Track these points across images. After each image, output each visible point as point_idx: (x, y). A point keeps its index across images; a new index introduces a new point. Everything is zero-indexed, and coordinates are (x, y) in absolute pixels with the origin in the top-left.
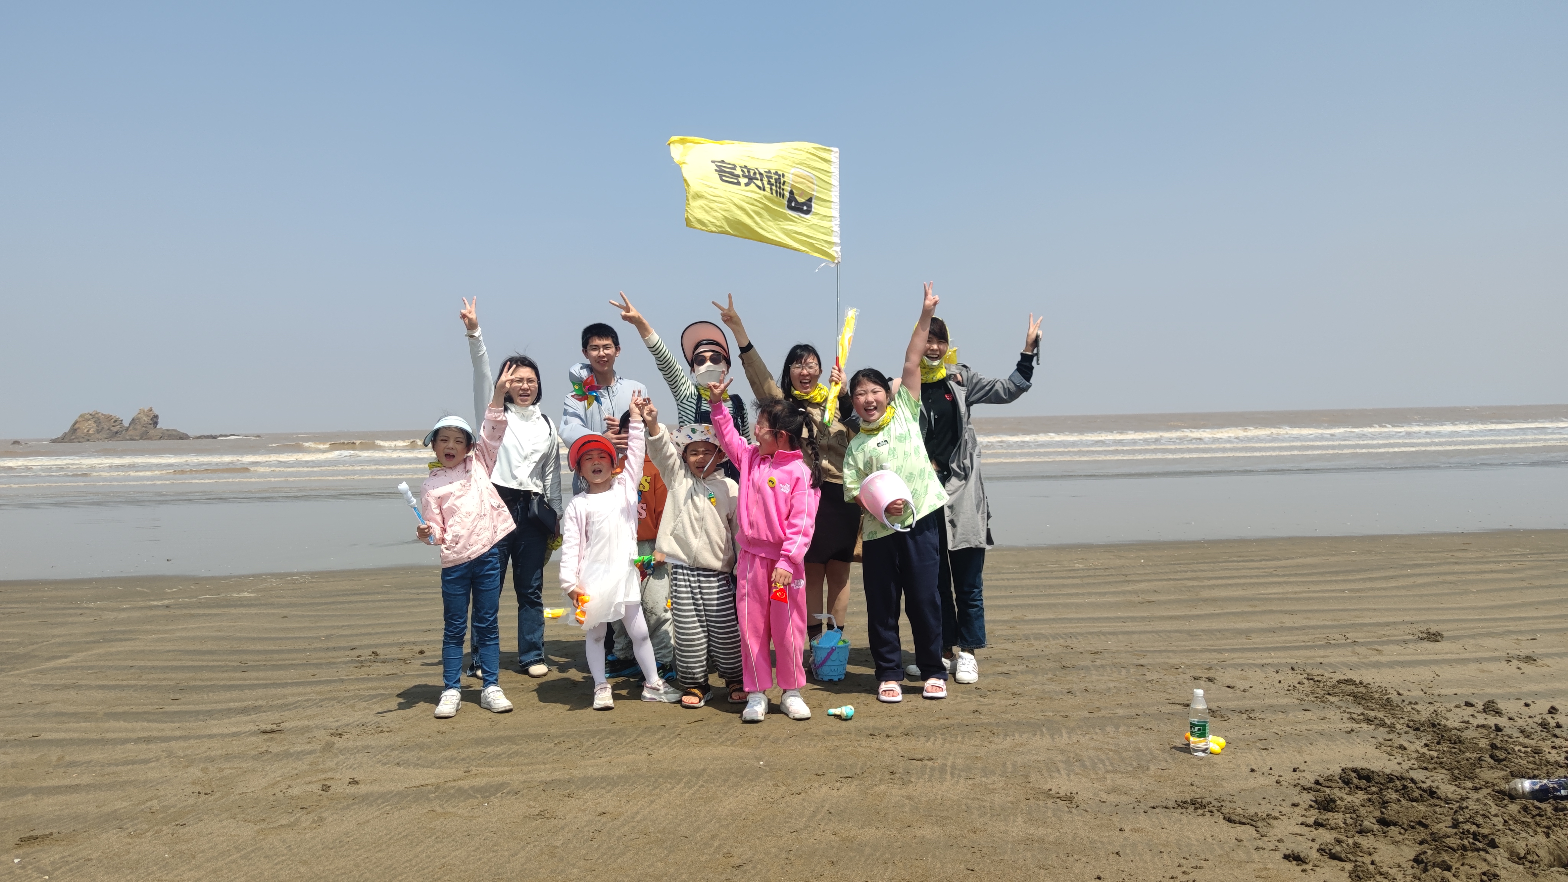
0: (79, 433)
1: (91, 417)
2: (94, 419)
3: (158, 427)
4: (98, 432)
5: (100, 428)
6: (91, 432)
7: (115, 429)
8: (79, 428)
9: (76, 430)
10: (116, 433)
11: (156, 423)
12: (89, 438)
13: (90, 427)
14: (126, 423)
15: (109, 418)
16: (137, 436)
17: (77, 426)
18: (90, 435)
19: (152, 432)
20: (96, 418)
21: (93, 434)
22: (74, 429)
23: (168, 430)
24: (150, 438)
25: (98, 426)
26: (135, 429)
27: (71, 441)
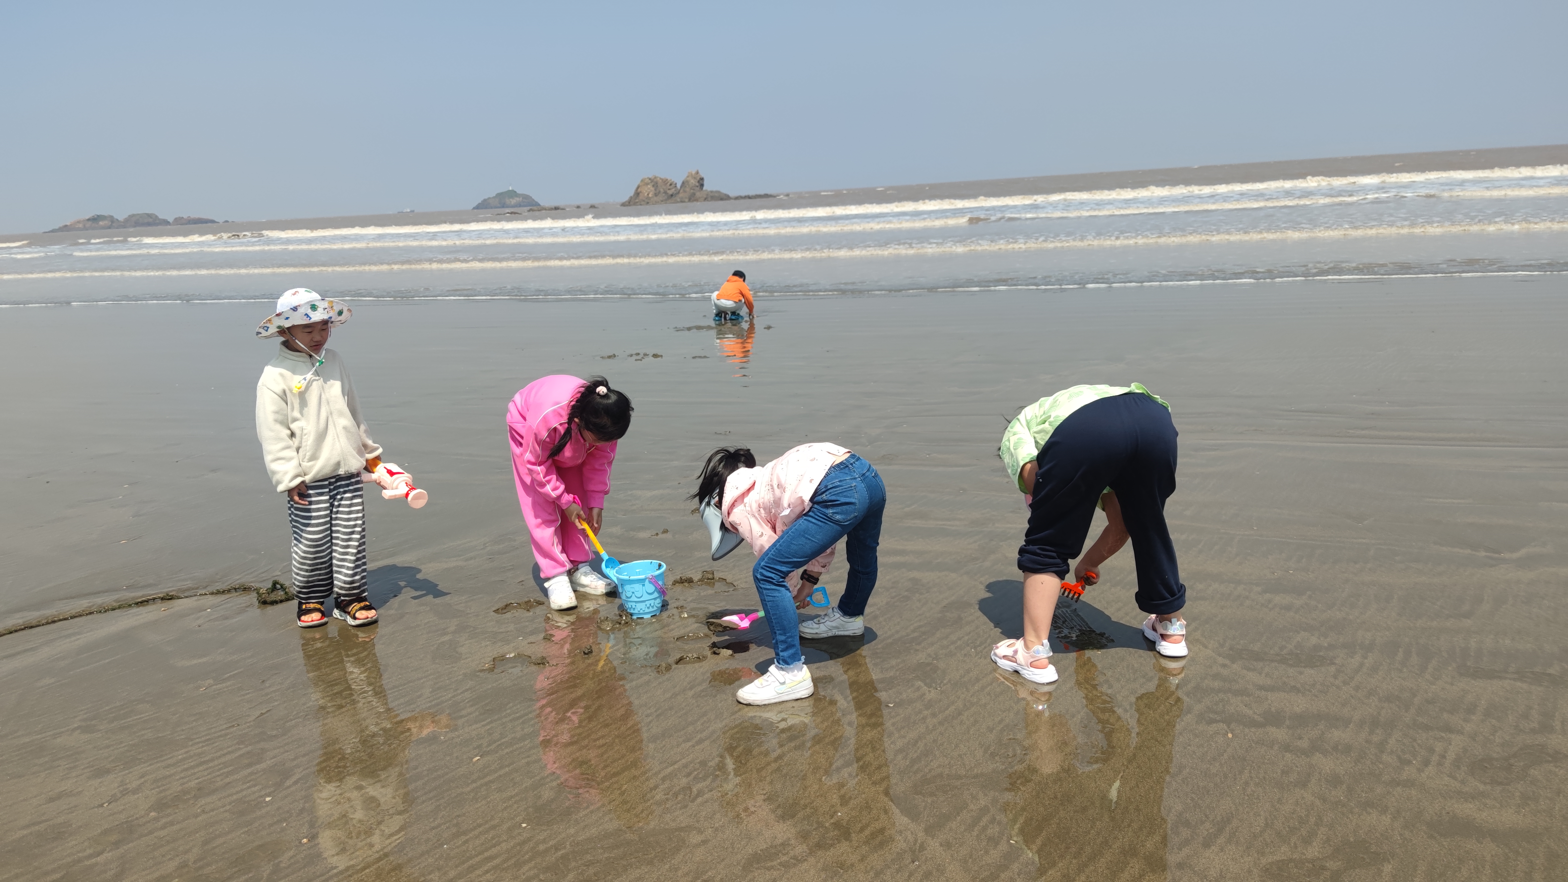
0: (641, 197)
1: (649, 181)
2: (653, 183)
3: (704, 188)
4: (656, 195)
5: (658, 191)
6: (650, 195)
7: (670, 192)
8: (641, 192)
9: (639, 194)
10: (672, 195)
11: (702, 185)
12: (651, 200)
13: (648, 191)
14: (679, 186)
15: (665, 181)
16: (686, 197)
17: (639, 190)
18: (649, 198)
19: (698, 194)
21: (653, 197)
23: (712, 192)
24: (697, 200)
25: (655, 190)
26: (685, 192)
27: (635, 204)
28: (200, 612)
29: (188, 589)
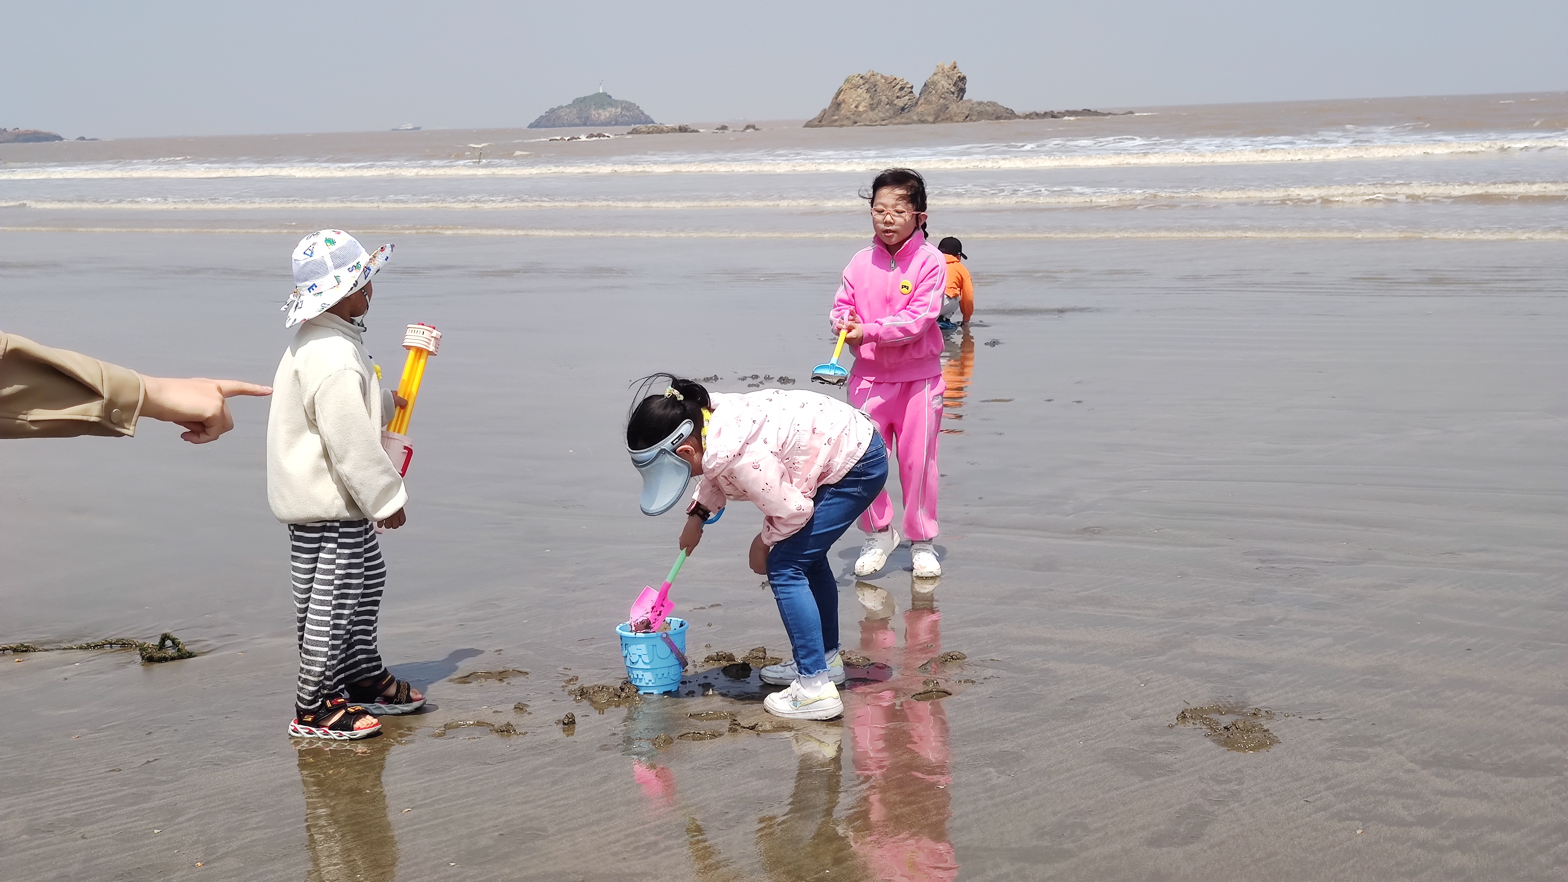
0: (843, 111)
1: (861, 82)
2: (867, 86)
3: (965, 97)
4: (872, 107)
5: (875, 101)
6: (861, 109)
7: (900, 103)
8: (844, 101)
9: (839, 104)
10: (903, 109)
11: (962, 91)
12: (857, 119)
13: (858, 99)
14: (916, 92)
15: (891, 83)
16: (929, 115)
17: (841, 97)
18: (860, 114)
19: (953, 107)
20: (870, 84)
21: (865, 111)
22: (837, 105)
23: (980, 104)
24: (950, 119)
25: (872, 98)
26: (928, 102)
27: (831, 124)
28: (66, 665)
29: (48, 643)
